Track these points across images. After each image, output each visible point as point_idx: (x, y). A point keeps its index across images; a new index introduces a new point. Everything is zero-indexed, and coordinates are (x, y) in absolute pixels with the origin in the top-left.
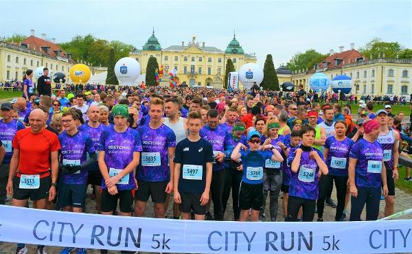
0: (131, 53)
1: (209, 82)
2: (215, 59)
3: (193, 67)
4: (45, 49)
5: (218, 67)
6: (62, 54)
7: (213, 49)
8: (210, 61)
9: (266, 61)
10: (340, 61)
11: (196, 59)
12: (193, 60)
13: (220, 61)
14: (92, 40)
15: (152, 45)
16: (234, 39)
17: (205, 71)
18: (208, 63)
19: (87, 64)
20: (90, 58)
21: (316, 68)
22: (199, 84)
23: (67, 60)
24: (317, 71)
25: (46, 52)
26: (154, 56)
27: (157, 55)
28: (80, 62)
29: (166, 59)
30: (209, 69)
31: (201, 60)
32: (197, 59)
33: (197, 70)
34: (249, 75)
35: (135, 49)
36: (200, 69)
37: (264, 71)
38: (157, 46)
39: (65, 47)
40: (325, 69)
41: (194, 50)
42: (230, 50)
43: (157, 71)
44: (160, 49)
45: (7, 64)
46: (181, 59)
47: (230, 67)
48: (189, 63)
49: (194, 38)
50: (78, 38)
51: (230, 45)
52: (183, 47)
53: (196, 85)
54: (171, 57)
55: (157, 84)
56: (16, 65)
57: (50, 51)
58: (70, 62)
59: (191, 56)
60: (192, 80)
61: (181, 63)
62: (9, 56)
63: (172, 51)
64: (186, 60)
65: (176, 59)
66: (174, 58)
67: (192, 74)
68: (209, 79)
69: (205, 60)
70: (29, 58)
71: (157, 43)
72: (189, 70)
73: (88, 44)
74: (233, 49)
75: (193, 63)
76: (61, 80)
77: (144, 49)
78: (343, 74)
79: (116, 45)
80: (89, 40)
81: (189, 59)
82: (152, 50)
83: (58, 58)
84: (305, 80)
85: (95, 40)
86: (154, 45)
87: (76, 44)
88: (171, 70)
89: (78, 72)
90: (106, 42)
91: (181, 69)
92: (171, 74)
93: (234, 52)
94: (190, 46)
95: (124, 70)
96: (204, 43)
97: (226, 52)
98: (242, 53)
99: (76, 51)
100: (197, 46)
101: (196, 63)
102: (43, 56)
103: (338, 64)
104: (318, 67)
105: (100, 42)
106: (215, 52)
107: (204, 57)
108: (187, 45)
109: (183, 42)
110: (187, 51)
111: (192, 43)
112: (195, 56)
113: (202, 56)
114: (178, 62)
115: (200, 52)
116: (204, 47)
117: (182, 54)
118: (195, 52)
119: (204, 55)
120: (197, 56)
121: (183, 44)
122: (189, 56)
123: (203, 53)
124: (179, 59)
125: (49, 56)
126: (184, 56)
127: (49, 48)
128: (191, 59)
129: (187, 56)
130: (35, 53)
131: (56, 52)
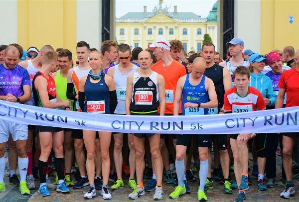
2: (192, 30)
5: (197, 41)
7: (190, 15)
8: (185, 33)
11: (164, 31)
12: (161, 33)
13: (199, 33)
18: (182, 37)
29: (122, 33)
31: (171, 33)
32: (166, 32)
41: (162, 19)
42: (213, 16)
46: (143, 32)
48: (156, 38)
49: (161, 1)
51: (214, 9)
52: (145, 14)
54: (129, 30)
59: (158, 27)
61: (143, 38)
63: (129, 20)
64: (150, 33)
65: (136, 32)
66: (133, 32)
69: (178, 32)
81: (155, 32)
94: (156, 13)
96: (175, 7)
97: (209, 20)
100: (165, 13)
101: (166, 38)
106: (192, 20)
107: (176, 27)
108: (152, 12)
109: (145, 7)
110: (151, 21)
111: (158, 8)
112: (163, 27)
113: (173, 27)
114: (139, 37)
115: (170, 21)
116: (175, 12)
117: (145, 25)
118: (163, 21)
119: (176, 25)
120: (167, 27)
121: (145, 10)
122: (155, 28)
123: (175, 23)
124: (140, 32)
126: (148, 28)
128: (157, 31)
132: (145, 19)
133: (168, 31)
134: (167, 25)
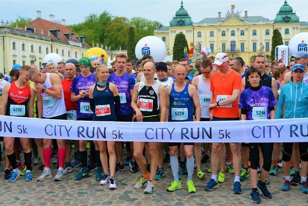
0: (155, 31)
2: (261, 31)
3: (233, 44)
4: (54, 32)
6: (74, 37)
7: (259, 19)
8: (255, 34)
12: (233, 34)
13: (268, 33)
14: (109, 19)
15: (181, 18)
16: (286, 3)
17: (249, 47)
18: (252, 38)
19: (104, 48)
20: (107, 41)
23: (80, 45)
25: (56, 36)
26: (185, 33)
27: (187, 31)
28: (95, 46)
29: (199, 35)
30: (255, 45)
31: (242, 34)
32: (237, 33)
33: (238, 47)
35: (161, 26)
36: (242, 45)
38: (187, 21)
39: (77, 29)
41: (233, 22)
42: (280, 18)
43: (185, 50)
44: (191, 24)
45: (12, 52)
46: (217, 34)
48: (229, 38)
49: (233, 7)
50: (91, 17)
51: (281, 12)
52: (219, 19)
54: (206, 33)
56: (22, 53)
57: (60, 35)
58: (83, 46)
59: (231, 29)
61: (218, 39)
62: (14, 43)
63: (205, 24)
64: (224, 35)
65: (212, 35)
66: (209, 34)
67: (233, 52)
69: (249, 33)
70: (37, 44)
71: (186, 15)
72: (228, 47)
73: (104, 24)
74: (284, 16)
75: (233, 38)
77: (171, 25)
79: (138, 22)
80: (105, 19)
81: (228, 34)
82: (181, 25)
83: (70, 42)
85: (112, 19)
86: (183, 19)
87: (90, 24)
88: (205, 49)
90: (124, 19)
91: (218, 46)
92: (203, 53)
93: (287, 20)
94: (229, 17)
95: (146, 52)
96: (246, 12)
97: (276, 22)
98: (297, 21)
99: (89, 33)
100: (237, 16)
101: (237, 38)
102: (52, 40)
105: (118, 20)
106: (261, 23)
107: (246, 29)
108: (225, 17)
109: (220, 13)
110: (225, 24)
111: (230, 13)
112: (235, 29)
113: (244, 29)
114: (214, 39)
115: (241, 23)
116: (246, 17)
117: (219, 28)
118: (235, 24)
119: (247, 27)
120: (238, 29)
121: (220, 16)
122: (228, 30)
123: (246, 25)
124: (215, 34)
125: (59, 41)
126: (222, 30)
127: (59, 31)
128: (230, 33)
129: (225, 30)
130: (43, 37)
131: (67, 35)
132: (219, 23)
133: (240, 33)
134: (238, 27)
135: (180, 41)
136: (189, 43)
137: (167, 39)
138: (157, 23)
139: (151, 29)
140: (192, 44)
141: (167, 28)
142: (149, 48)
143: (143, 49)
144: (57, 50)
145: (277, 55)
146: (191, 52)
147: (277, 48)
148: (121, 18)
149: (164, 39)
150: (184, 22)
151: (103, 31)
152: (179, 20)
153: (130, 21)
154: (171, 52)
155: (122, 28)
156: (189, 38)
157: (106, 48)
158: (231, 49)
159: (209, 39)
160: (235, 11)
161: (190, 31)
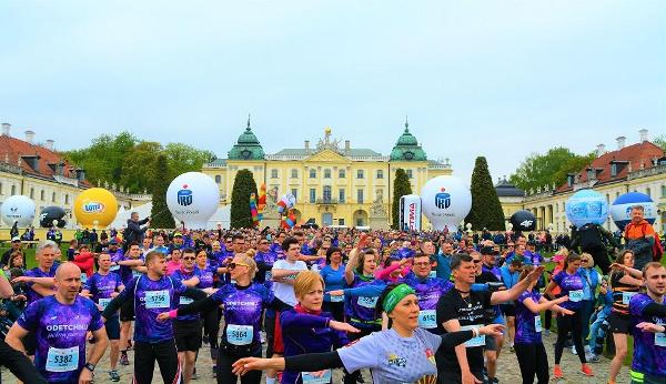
0: (205, 166)
1: (360, 216)
2: (370, 173)
3: (327, 192)
4: (29, 161)
5: (377, 188)
6: (65, 170)
7: (368, 153)
8: (360, 176)
9: (476, 170)
10: (621, 166)
12: (328, 175)
13: (380, 176)
14: (131, 144)
15: (247, 147)
16: (407, 131)
17: (352, 196)
18: (357, 181)
21: (572, 183)
22: (342, 222)
23: (76, 183)
24: (576, 188)
25: (32, 166)
26: (251, 169)
27: (256, 168)
28: (102, 186)
29: (275, 175)
30: (360, 194)
31: (342, 175)
32: (334, 174)
33: (335, 195)
34: (443, 201)
35: (214, 159)
36: (342, 192)
37: (473, 191)
38: (256, 152)
39: (77, 157)
40: (592, 183)
41: (328, 156)
42: (399, 153)
43: (252, 198)
44: (262, 157)
46: (303, 175)
47: (402, 185)
48: (321, 182)
49: (328, 133)
50: (103, 140)
51: (400, 145)
52: (306, 152)
53: (336, 225)
54: (285, 172)
55: (253, 225)
57: (40, 165)
58: (81, 185)
59: (323, 168)
60: (328, 216)
61: (304, 183)
63: (285, 159)
64: (313, 175)
65: (295, 175)
66: (289, 174)
67: (327, 202)
68: (360, 212)
69: (352, 175)
71: (255, 143)
72: (319, 195)
73: (123, 152)
74: (404, 151)
75: (327, 182)
76: (55, 222)
77: (230, 158)
78: (631, 191)
79: (176, 151)
80: (124, 144)
81: (320, 174)
82: (246, 158)
83: (57, 178)
84: (551, 207)
85: (137, 143)
86: (250, 149)
87: (99, 150)
88: (282, 197)
89: (92, 204)
90: (156, 145)
91: (303, 195)
92: (282, 204)
93: (409, 157)
94: (321, 149)
95: (186, 199)
96: (347, 142)
97: (392, 159)
98: (424, 159)
99: (98, 165)
100: (334, 148)
101: (334, 182)
102: (24, 174)
103: (618, 172)
104: (576, 180)
105: (144, 146)
106: (370, 159)
107: (348, 168)
108: (316, 148)
109: (307, 142)
110: (316, 159)
111: (324, 143)
112: (331, 168)
113: (344, 167)
114: (298, 181)
115: (340, 159)
116: (347, 148)
117: (306, 165)
118: (330, 160)
119: (349, 165)
120: (335, 168)
121: (307, 146)
122: (320, 168)
123: (346, 162)
124: (300, 174)
125: (37, 174)
126: (310, 168)
127: (39, 158)
128: (322, 173)
129: (316, 168)
130: (8, 168)
131: (53, 167)
132: (306, 157)
133: (338, 173)
134: (335, 165)
135: (245, 183)
136: (259, 187)
137: (222, 180)
138: (207, 154)
139: (198, 162)
140: (264, 189)
141: (223, 162)
142: (190, 192)
143: (179, 193)
144: (32, 190)
145: (403, 211)
146: (262, 201)
147: (403, 199)
148: (150, 144)
149: (218, 179)
150: (251, 152)
151: (120, 162)
152: (243, 149)
153: (165, 148)
154: (229, 200)
155: (151, 159)
156: (258, 178)
157: (122, 189)
158: (325, 198)
159: (291, 181)
160: (331, 141)
161: (261, 168)
